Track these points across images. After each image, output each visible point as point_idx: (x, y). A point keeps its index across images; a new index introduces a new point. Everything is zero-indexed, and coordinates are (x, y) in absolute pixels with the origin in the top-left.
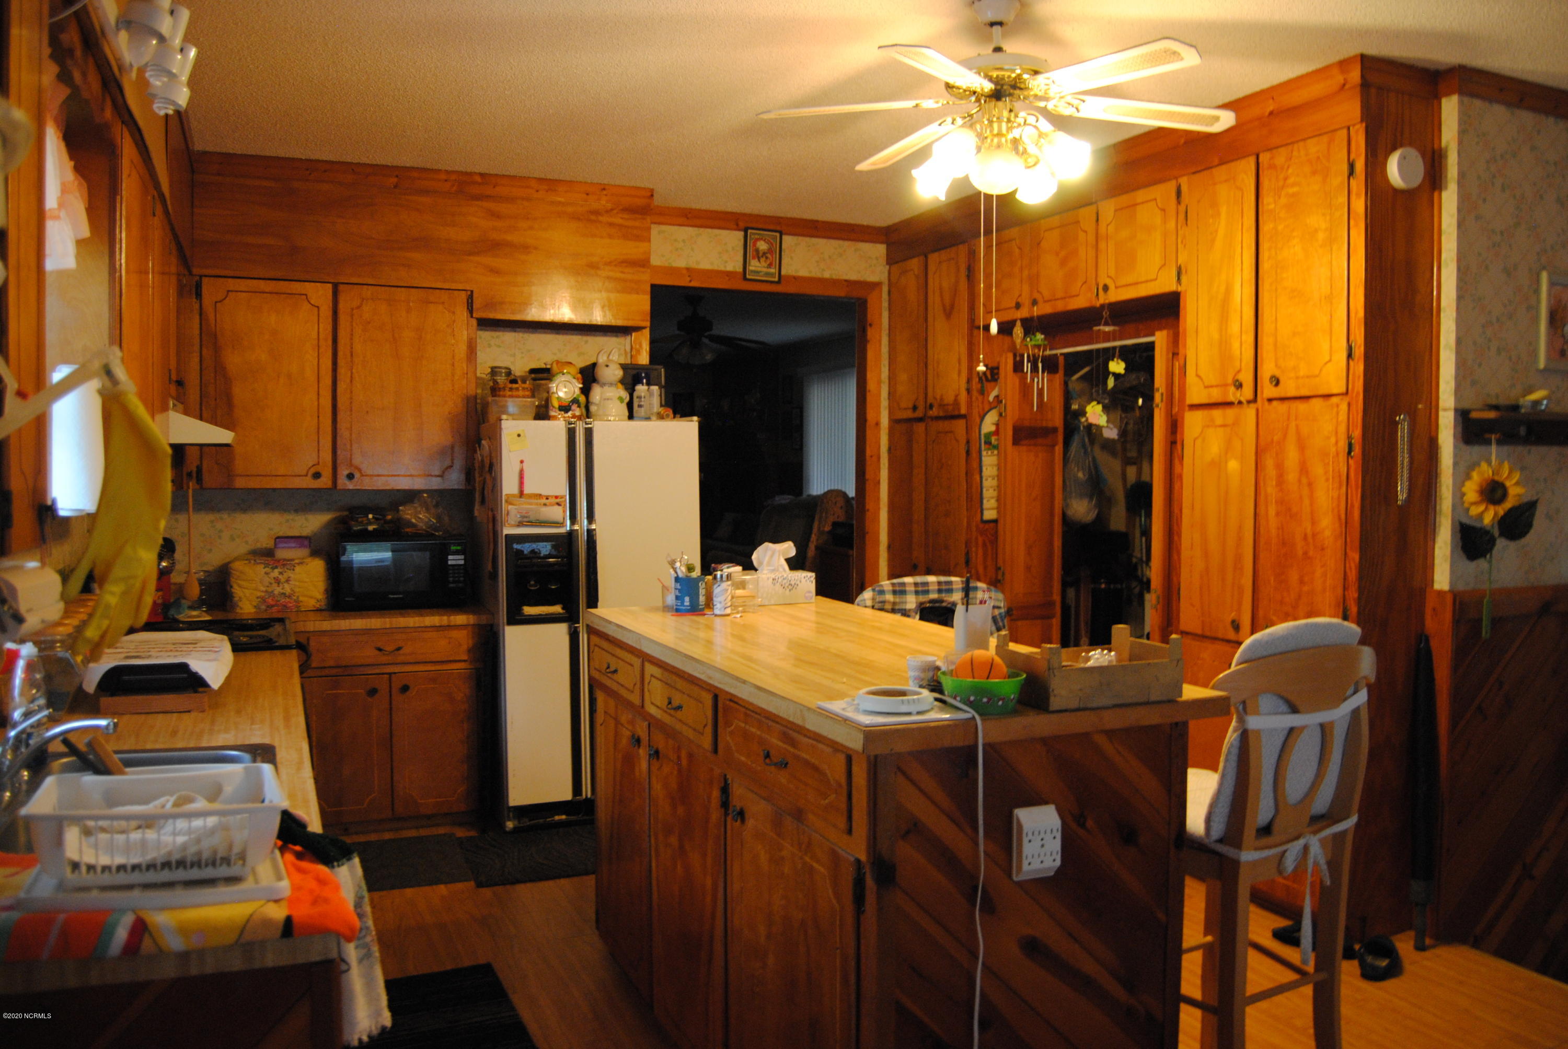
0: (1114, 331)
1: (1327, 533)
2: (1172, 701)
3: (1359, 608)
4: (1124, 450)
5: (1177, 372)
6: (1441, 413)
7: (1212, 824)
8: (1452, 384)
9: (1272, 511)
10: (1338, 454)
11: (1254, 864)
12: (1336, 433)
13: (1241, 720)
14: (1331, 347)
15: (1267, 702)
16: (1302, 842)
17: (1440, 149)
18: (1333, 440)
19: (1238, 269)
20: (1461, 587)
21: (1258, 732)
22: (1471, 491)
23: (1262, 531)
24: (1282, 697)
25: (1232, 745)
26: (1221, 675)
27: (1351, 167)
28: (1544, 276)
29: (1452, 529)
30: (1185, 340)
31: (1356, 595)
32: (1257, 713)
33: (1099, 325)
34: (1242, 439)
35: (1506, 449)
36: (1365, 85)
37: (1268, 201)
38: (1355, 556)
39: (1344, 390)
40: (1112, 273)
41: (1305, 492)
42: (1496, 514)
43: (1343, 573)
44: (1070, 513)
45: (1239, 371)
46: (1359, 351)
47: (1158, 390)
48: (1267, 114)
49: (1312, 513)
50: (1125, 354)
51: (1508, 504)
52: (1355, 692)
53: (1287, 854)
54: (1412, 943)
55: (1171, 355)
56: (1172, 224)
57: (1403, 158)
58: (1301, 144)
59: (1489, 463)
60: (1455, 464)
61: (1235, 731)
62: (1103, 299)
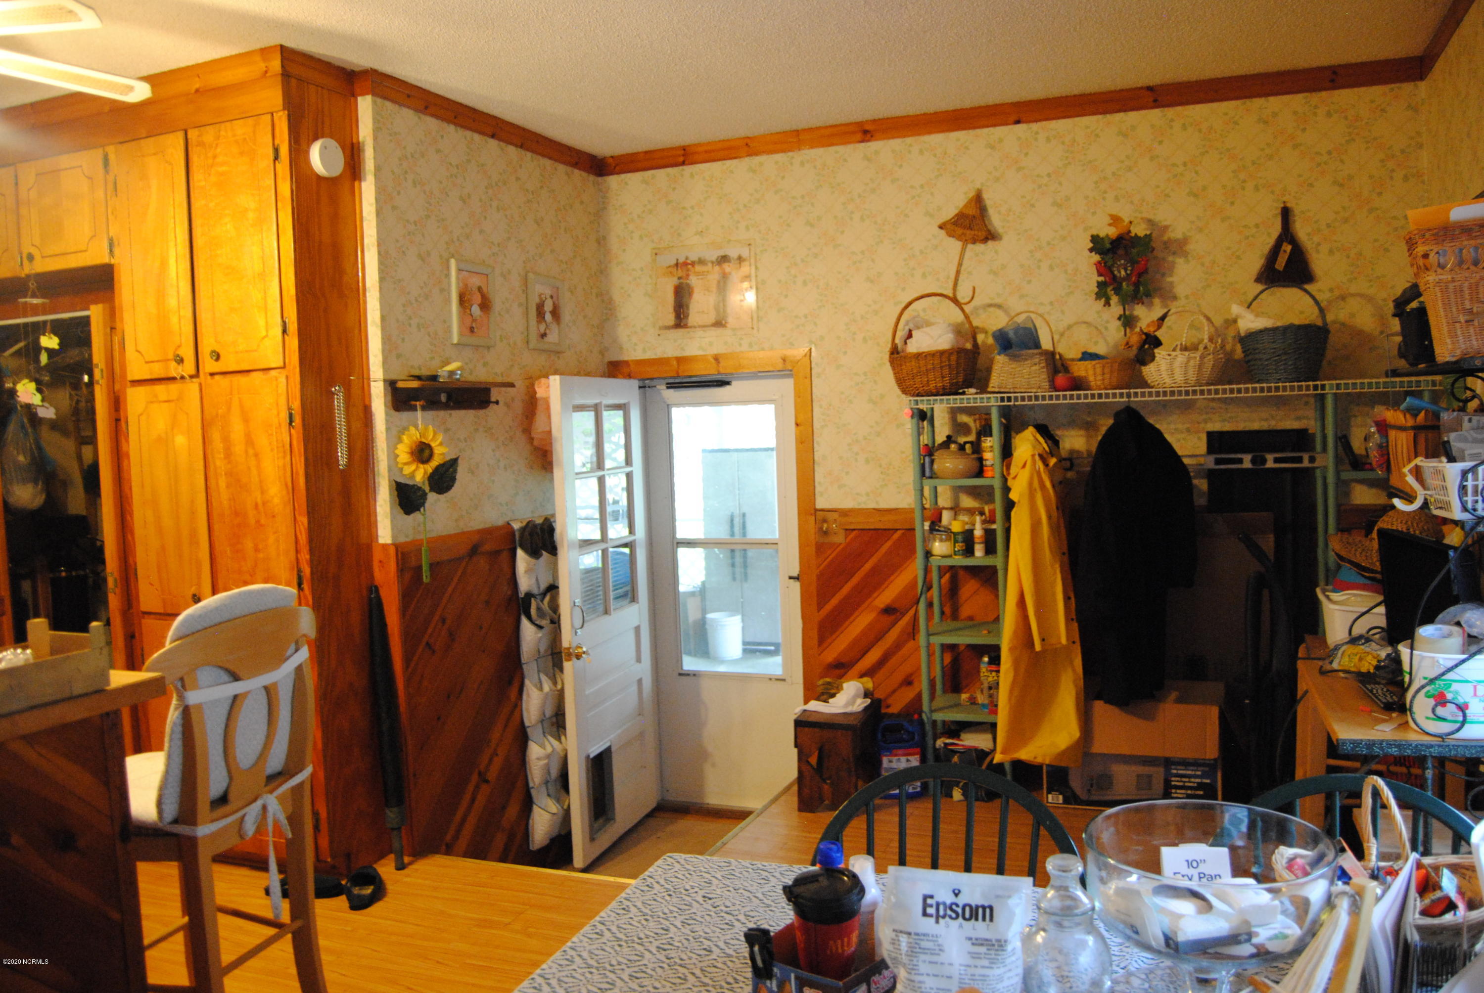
0: (43, 304)
1: (276, 501)
2: (100, 691)
3: (312, 568)
4: (78, 429)
5: (116, 347)
6: (372, 384)
7: (164, 807)
8: (380, 358)
9: (222, 483)
10: (280, 425)
11: (213, 836)
12: (277, 404)
13: (181, 697)
14: (267, 322)
15: (205, 675)
16: (259, 803)
17: (359, 143)
18: (275, 412)
19: (172, 244)
20: (402, 539)
21: (199, 707)
22: (403, 453)
23: (214, 504)
24: (221, 667)
25: (175, 724)
26: (156, 655)
27: (276, 151)
28: (453, 262)
29: (390, 489)
30: (122, 314)
31: (308, 557)
32: (196, 687)
33: (25, 297)
34: (187, 414)
35: (430, 414)
36: (286, 75)
37: (197, 177)
38: (304, 520)
39: (281, 364)
40: (37, 241)
41: (253, 462)
42: (425, 472)
43: (294, 538)
44: (12, 500)
45: (179, 346)
46: (293, 327)
47: (97, 366)
48: (193, 91)
49: (261, 482)
50: (57, 328)
51: (435, 463)
52: (297, 650)
53: (246, 818)
54: (393, 865)
55: (108, 330)
56: (100, 194)
57: (323, 149)
58: (228, 124)
59: (416, 427)
60: (388, 429)
61: (176, 709)
62: (28, 269)
